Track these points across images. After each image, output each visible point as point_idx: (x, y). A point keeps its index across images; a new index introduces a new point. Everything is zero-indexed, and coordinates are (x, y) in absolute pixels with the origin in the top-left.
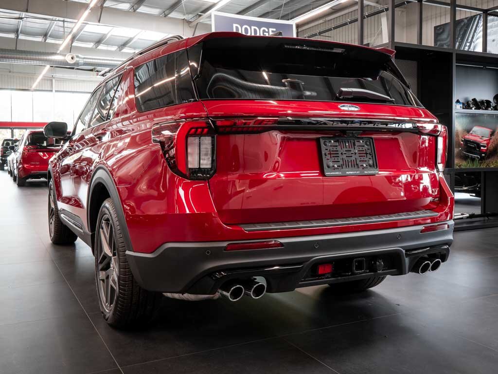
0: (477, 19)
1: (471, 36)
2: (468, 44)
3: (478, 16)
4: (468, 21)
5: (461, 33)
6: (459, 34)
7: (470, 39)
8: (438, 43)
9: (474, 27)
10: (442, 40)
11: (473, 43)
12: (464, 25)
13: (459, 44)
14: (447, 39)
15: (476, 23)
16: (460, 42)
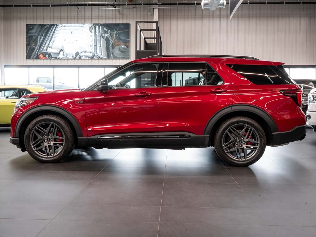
0: (55, 26)
1: (51, 35)
2: (49, 39)
3: (56, 25)
4: (49, 26)
5: (45, 32)
6: (44, 32)
7: (51, 36)
8: (29, 35)
9: (53, 30)
10: (33, 33)
11: (52, 39)
12: (47, 27)
13: (44, 38)
14: (35, 33)
15: (54, 28)
16: (44, 37)
